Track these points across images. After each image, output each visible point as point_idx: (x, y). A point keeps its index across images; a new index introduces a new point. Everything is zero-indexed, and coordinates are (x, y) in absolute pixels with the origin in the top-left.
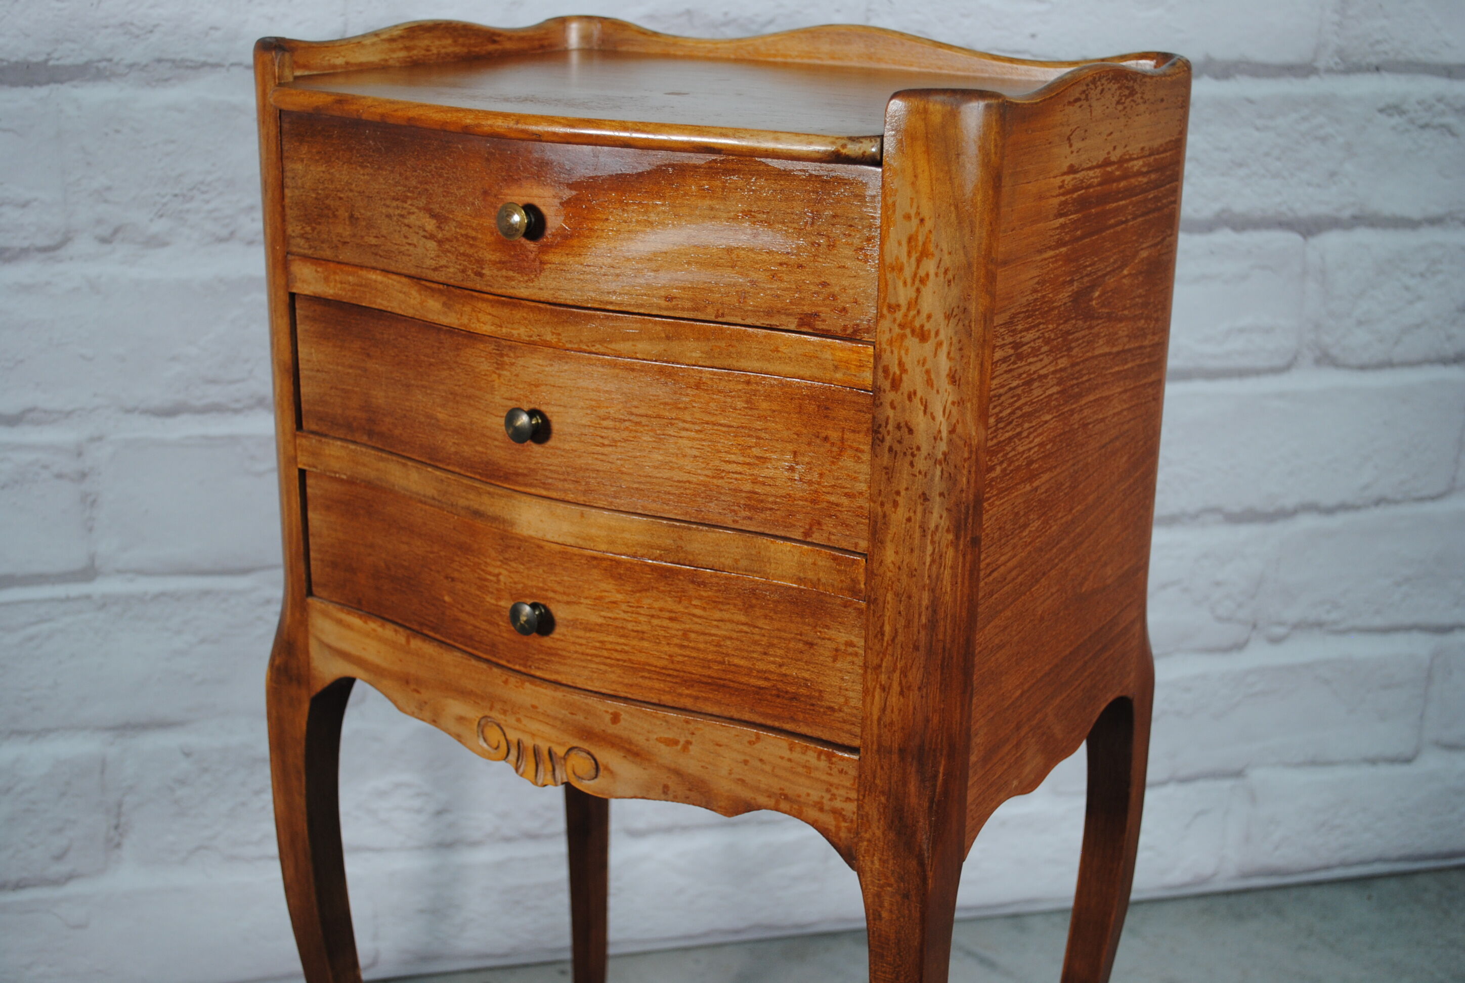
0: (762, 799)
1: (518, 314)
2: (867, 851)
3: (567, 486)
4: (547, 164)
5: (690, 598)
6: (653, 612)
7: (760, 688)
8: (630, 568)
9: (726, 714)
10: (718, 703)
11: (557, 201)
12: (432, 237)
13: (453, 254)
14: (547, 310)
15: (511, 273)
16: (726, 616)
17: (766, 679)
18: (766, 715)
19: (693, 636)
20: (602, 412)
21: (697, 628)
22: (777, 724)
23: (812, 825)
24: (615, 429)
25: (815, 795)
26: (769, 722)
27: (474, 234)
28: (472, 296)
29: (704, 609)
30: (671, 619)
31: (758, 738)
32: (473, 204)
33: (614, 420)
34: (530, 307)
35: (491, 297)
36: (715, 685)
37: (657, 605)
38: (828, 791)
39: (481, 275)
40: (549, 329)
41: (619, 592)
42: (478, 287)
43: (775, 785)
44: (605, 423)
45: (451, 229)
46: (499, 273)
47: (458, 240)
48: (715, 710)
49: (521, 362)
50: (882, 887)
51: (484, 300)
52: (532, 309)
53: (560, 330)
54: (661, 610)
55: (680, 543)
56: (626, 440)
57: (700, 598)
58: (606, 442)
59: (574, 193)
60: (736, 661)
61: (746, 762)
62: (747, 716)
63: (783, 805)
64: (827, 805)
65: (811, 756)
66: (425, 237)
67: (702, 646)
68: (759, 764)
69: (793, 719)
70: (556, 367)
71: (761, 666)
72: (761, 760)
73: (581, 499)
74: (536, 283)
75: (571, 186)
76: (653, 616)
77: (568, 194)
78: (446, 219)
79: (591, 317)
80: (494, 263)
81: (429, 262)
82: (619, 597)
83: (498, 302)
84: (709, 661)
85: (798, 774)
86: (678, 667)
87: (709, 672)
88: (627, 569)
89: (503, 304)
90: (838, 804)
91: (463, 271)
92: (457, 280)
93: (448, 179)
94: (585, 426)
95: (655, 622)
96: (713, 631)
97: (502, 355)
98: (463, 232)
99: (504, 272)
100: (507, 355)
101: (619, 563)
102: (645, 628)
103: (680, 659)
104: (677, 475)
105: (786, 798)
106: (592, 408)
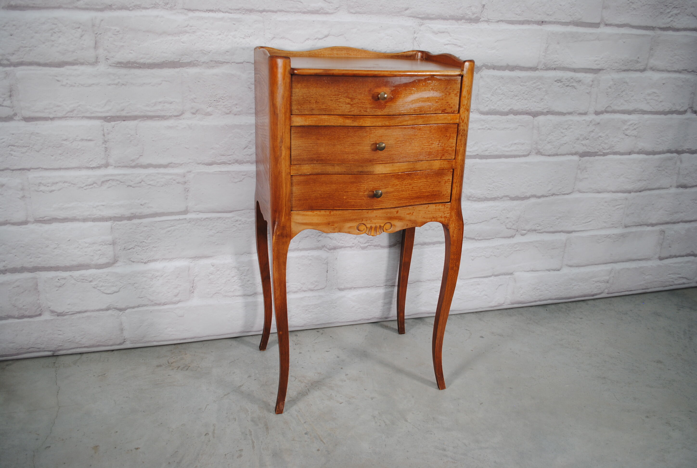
0: (428, 220)
1: (379, 120)
2: (451, 223)
3: (388, 159)
4: (388, 82)
5: (414, 179)
6: (406, 184)
7: (428, 195)
8: (401, 175)
9: (420, 203)
10: (419, 201)
11: (390, 91)
12: (349, 104)
13: (356, 107)
14: (387, 117)
15: (376, 110)
16: (422, 181)
17: (429, 193)
18: (429, 201)
19: (414, 187)
20: (398, 140)
21: (415, 185)
22: (431, 202)
23: (439, 222)
24: (401, 143)
25: (440, 215)
26: (429, 202)
27: (364, 101)
28: (363, 117)
29: (417, 180)
30: (410, 185)
31: (428, 206)
32: (364, 94)
33: (400, 141)
34: (382, 117)
35: (370, 116)
36: (418, 198)
37: (407, 183)
38: (443, 213)
39: (366, 111)
40: (387, 122)
41: (398, 182)
42: (365, 114)
43: (431, 216)
44: (398, 142)
45: (355, 101)
46: (373, 110)
47: (358, 103)
48: (418, 203)
49: (377, 131)
50: (454, 230)
51: (367, 118)
52: (383, 118)
53: (390, 121)
54: (408, 183)
55: (414, 166)
56: (403, 146)
57: (416, 178)
58: (398, 147)
59: (394, 88)
60: (423, 191)
61: (425, 213)
62: (425, 203)
63: (433, 220)
64: (443, 216)
65: (440, 207)
66: (346, 104)
67: (416, 189)
68: (428, 212)
69: (435, 200)
70: (387, 131)
71: (429, 190)
72: (429, 211)
73: (391, 162)
74: (383, 111)
75: (394, 87)
76: (406, 185)
77: (393, 88)
78: (354, 99)
79: (398, 117)
80: (371, 108)
81: (347, 110)
82: (398, 183)
83: (373, 117)
84: (417, 192)
85: (437, 211)
86: (410, 196)
87: (418, 195)
88: (401, 176)
89: (374, 118)
90: (445, 215)
91: (360, 111)
92: (358, 113)
93: (355, 88)
94: (393, 144)
95: (406, 187)
96: (419, 185)
97: (371, 131)
98: (360, 101)
99: (374, 110)
100: (373, 131)
101: (399, 175)
102: (404, 189)
103: (411, 194)
104: (414, 151)
105: (434, 218)
106: (395, 139)
